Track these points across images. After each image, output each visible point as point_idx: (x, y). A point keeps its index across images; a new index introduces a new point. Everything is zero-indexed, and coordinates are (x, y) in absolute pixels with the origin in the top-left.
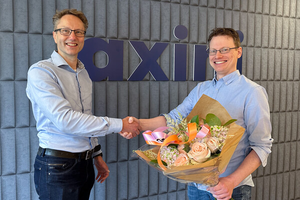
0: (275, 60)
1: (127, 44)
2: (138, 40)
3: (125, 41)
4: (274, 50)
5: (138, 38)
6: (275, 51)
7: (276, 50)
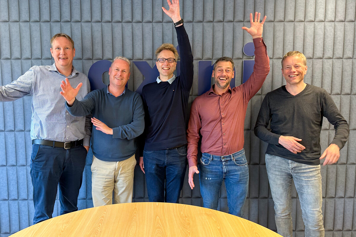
5: (142, 58)
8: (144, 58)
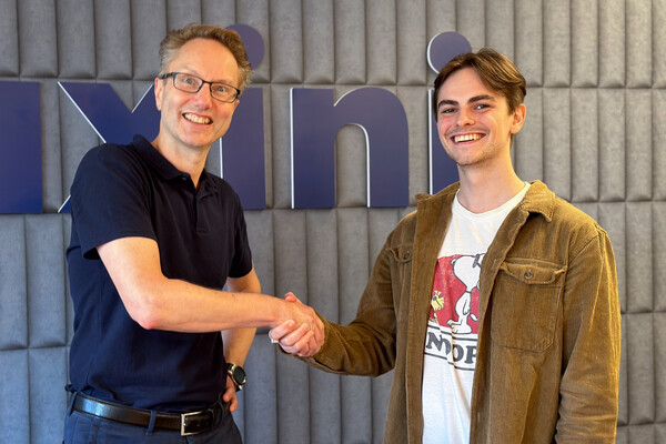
0: (599, 130)
1: (54, 91)
2: (90, 77)
3: (47, 83)
4: (593, 93)
5: (92, 72)
6: (599, 98)
7: (605, 94)
8: (102, 74)
